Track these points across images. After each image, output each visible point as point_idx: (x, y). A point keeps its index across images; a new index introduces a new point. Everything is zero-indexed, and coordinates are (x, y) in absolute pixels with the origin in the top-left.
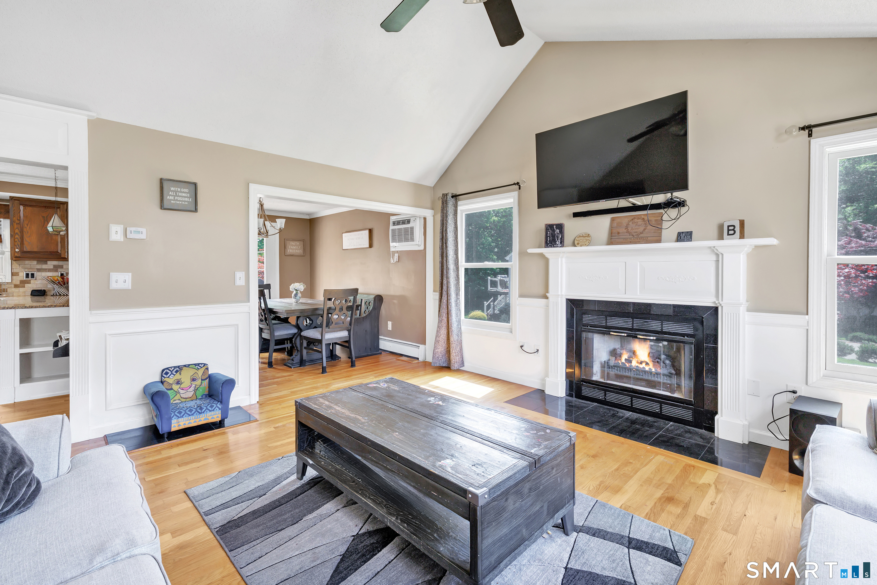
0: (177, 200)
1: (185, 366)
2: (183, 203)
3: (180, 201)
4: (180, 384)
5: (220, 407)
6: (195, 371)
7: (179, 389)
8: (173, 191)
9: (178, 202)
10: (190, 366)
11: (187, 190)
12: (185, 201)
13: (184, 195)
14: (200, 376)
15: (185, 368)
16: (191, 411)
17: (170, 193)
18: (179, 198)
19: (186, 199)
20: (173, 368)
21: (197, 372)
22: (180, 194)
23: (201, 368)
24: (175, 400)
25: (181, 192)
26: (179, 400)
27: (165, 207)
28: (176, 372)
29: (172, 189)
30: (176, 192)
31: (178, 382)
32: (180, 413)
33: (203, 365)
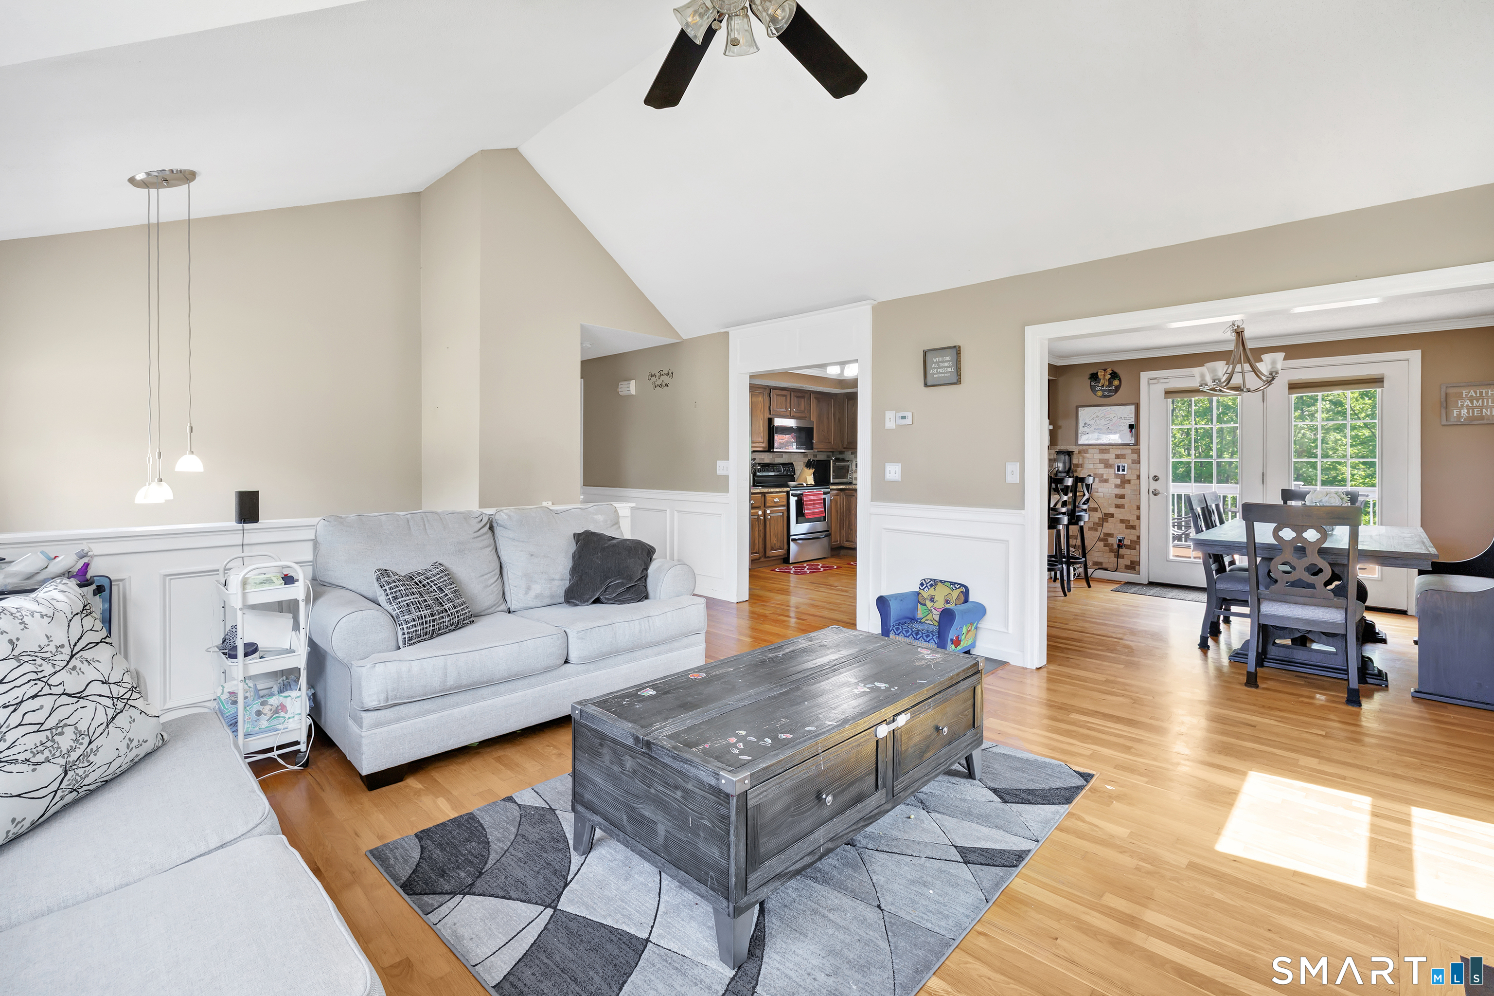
0: (940, 373)
1: (941, 581)
2: (946, 375)
3: (942, 373)
4: (933, 601)
5: (936, 641)
6: (949, 591)
7: (932, 608)
8: (936, 363)
9: (940, 375)
10: (946, 584)
11: (949, 358)
12: (947, 373)
13: (946, 364)
14: (954, 598)
15: (939, 584)
16: (917, 634)
17: (933, 366)
18: (941, 370)
19: (949, 370)
20: (929, 580)
21: (951, 592)
22: (943, 365)
23: (956, 589)
24: (927, 620)
25: (943, 362)
26: (931, 621)
27: (929, 384)
28: (931, 585)
29: (935, 360)
30: (938, 363)
31: (932, 599)
32: (907, 631)
33: (959, 586)
